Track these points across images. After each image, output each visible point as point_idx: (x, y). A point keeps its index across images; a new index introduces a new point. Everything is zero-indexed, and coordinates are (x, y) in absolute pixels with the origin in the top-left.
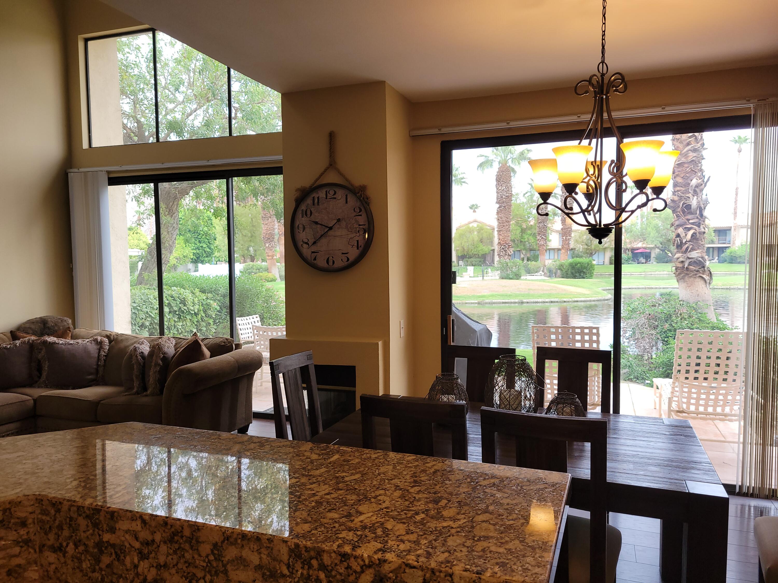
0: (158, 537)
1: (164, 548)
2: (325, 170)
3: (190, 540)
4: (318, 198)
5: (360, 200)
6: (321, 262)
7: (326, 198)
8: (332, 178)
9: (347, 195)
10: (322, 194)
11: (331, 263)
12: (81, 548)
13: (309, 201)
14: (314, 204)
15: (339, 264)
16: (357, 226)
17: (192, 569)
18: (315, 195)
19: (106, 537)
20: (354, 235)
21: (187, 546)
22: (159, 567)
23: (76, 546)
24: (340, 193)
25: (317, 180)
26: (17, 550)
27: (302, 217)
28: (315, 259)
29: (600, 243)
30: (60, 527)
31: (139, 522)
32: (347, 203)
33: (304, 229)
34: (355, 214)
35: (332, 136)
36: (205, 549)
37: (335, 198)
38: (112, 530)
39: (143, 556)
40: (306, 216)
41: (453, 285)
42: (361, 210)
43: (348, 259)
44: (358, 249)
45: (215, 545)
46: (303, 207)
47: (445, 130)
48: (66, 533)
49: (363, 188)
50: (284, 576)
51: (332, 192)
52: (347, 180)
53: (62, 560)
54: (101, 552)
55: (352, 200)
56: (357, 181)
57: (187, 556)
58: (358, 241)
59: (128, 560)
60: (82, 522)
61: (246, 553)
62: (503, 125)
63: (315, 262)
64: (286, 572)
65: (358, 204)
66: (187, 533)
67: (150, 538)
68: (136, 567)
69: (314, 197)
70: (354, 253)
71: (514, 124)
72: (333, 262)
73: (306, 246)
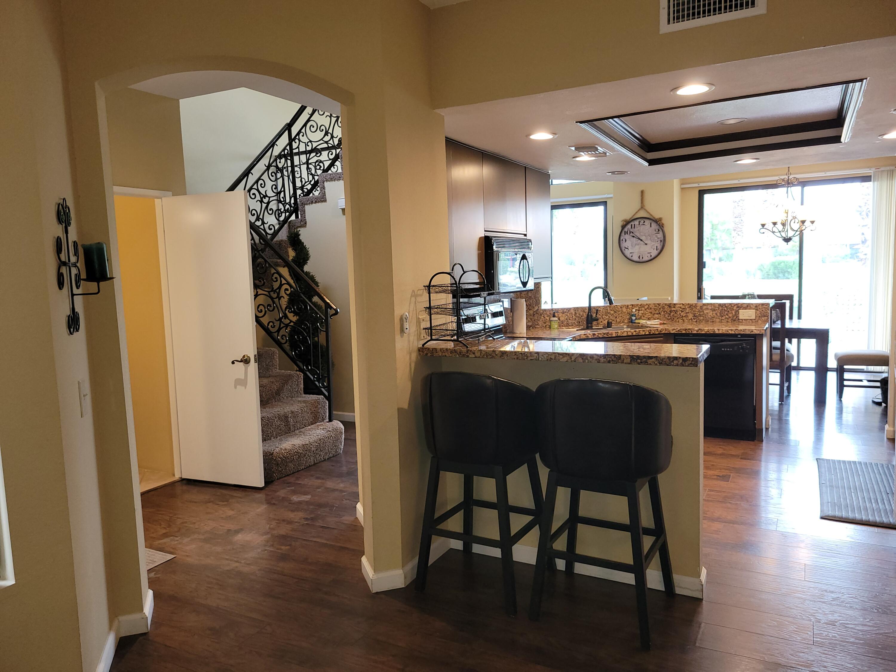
0: (686, 307)
1: (688, 309)
2: (639, 210)
3: (694, 306)
4: (634, 225)
5: (659, 225)
6: (635, 258)
7: (639, 225)
8: (642, 214)
9: (651, 223)
10: (636, 222)
11: (641, 258)
12: (665, 312)
13: (629, 226)
14: (632, 228)
15: (646, 259)
16: (657, 239)
17: (695, 312)
18: (633, 223)
19: (673, 309)
20: (655, 243)
21: (694, 308)
22: (686, 313)
23: (664, 312)
24: (647, 222)
25: (634, 215)
26: (649, 314)
27: (625, 234)
28: (632, 257)
29: (787, 244)
30: (660, 309)
31: (682, 305)
32: (651, 226)
33: (626, 241)
34: (656, 232)
35: (642, 192)
36: (698, 308)
37: (644, 225)
38: (674, 307)
39: (682, 312)
40: (627, 233)
41: (704, 269)
42: (659, 230)
43: (651, 256)
44: (657, 250)
45: (701, 307)
46: (626, 230)
47: (701, 185)
48: (661, 309)
49: (660, 219)
50: (717, 310)
51: (642, 222)
52: (651, 215)
53: (660, 316)
54: (671, 312)
55: (654, 225)
56: (657, 216)
57: (694, 310)
58: (657, 247)
59: (678, 313)
60: (666, 307)
61: (708, 307)
62: (736, 182)
63: (632, 258)
64: (717, 309)
65: (658, 227)
66: (694, 305)
67: (684, 307)
68: (680, 314)
69: (632, 225)
70: (654, 253)
71: (742, 181)
72: (643, 258)
73: (627, 250)
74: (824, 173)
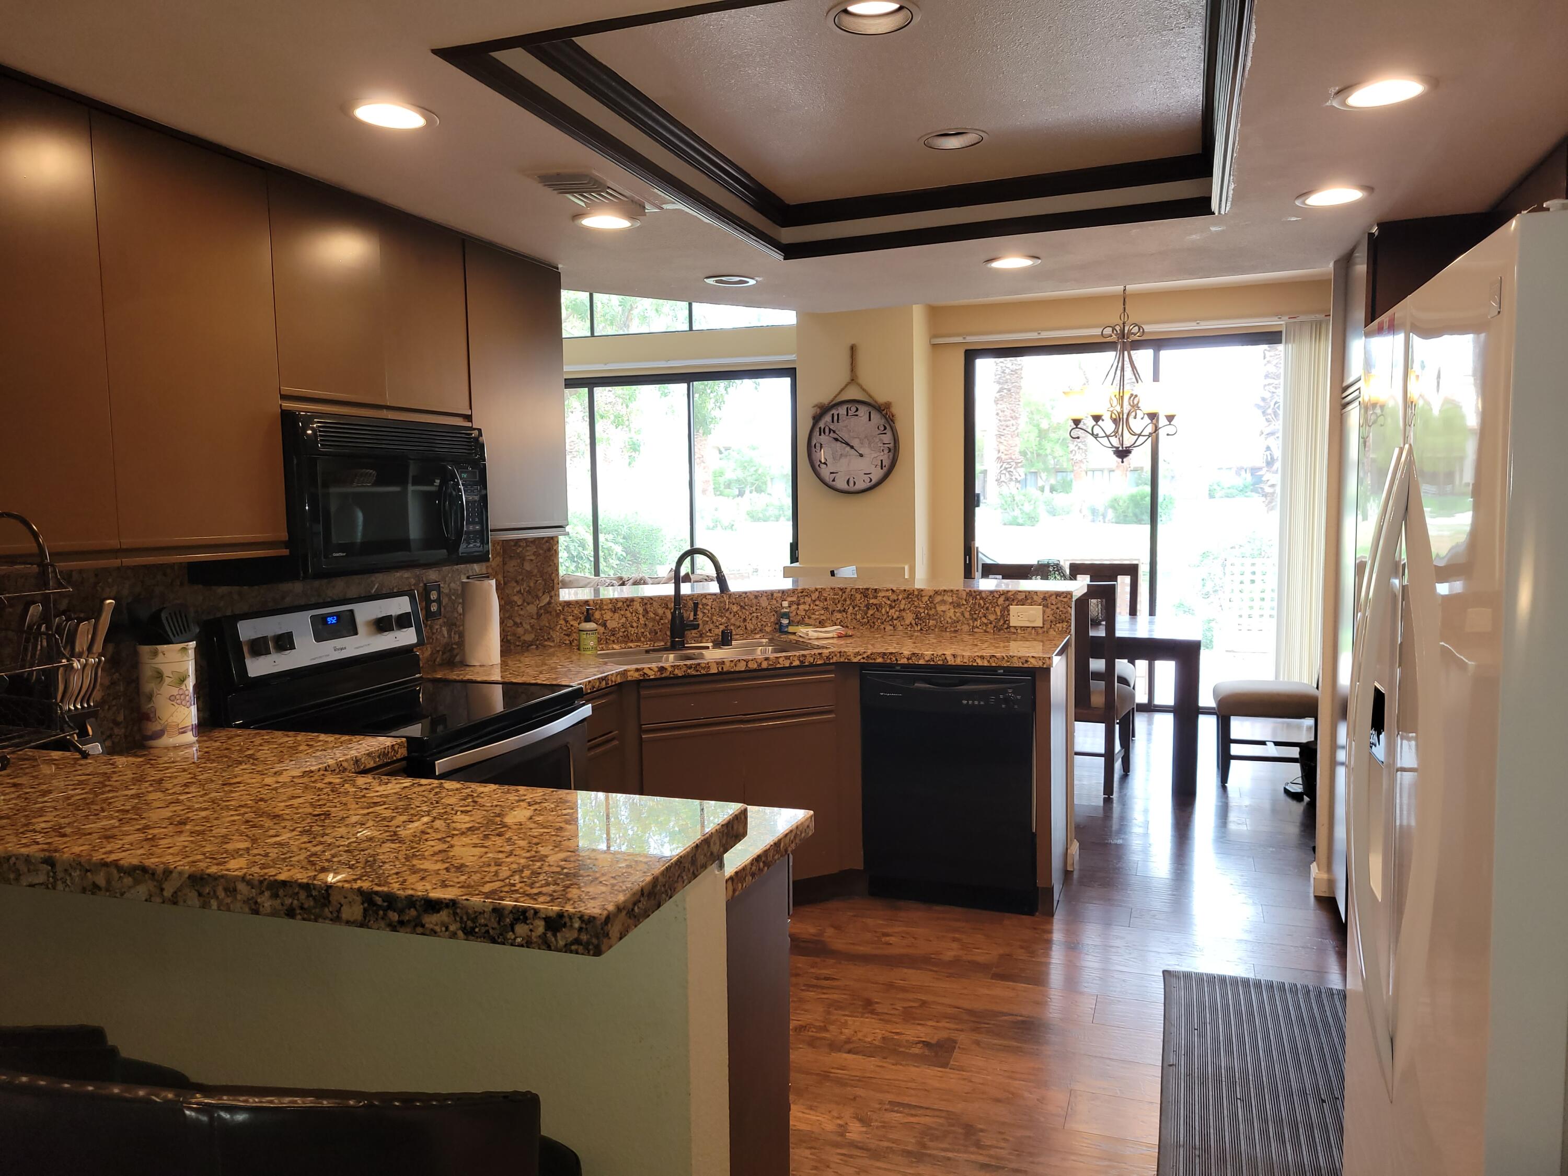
0: (900, 597)
1: (903, 602)
2: (846, 386)
3: (917, 596)
4: (838, 415)
5: (886, 418)
6: (841, 484)
7: (847, 415)
8: (853, 393)
9: (870, 413)
10: (842, 410)
11: (851, 484)
12: (857, 609)
13: (828, 418)
14: (833, 422)
15: (861, 485)
16: (882, 445)
17: (918, 609)
18: (834, 412)
19: (871, 601)
20: (878, 454)
21: (916, 599)
22: (900, 611)
23: (854, 608)
24: (863, 411)
25: (836, 397)
26: (823, 612)
27: (820, 435)
28: (834, 480)
29: (1123, 462)
30: (845, 600)
31: (890, 592)
32: (870, 420)
33: (821, 448)
34: (879, 432)
35: (853, 349)
36: (925, 599)
37: (857, 416)
38: (876, 597)
39: (891, 607)
40: (824, 433)
41: (977, 509)
42: (885, 429)
43: (871, 480)
44: (882, 469)
45: (930, 597)
46: (821, 424)
47: (970, 339)
48: (848, 602)
49: (888, 405)
50: (963, 605)
51: (853, 409)
52: (870, 396)
53: (845, 616)
54: (868, 609)
55: (875, 416)
56: (881, 398)
57: (916, 603)
58: (882, 461)
59: (883, 611)
60: (858, 596)
61: (946, 598)
62: (1033, 335)
63: (834, 483)
64: (965, 603)
65: (883, 421)
66: (916, 593)
67: (896, 598)
68: (888, 613)
69: (833, 414)
70: (877, 474)
71: (1045, 335)
72: (855, 483)
73: (823, 466)
74: (1194, 324)
